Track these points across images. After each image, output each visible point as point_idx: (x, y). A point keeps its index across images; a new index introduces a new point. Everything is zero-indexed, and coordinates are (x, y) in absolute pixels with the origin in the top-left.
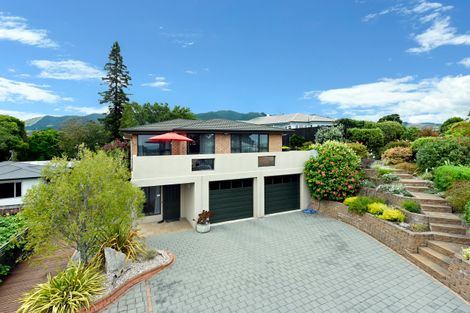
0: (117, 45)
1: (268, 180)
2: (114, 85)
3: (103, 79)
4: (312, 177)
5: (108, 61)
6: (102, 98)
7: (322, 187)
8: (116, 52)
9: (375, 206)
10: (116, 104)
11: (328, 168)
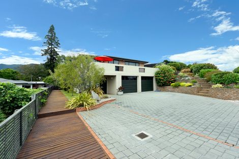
0: (53, 26)
1: (143, 78)
2: (50, 47)
3: (44, 43)
4: (158, 77)
5: (47, 34)
6: (43, 53)
7: (163, 80)
8: (52, 30)
9: (182, 84)
10: (51, 56)
11: (164, 73)
